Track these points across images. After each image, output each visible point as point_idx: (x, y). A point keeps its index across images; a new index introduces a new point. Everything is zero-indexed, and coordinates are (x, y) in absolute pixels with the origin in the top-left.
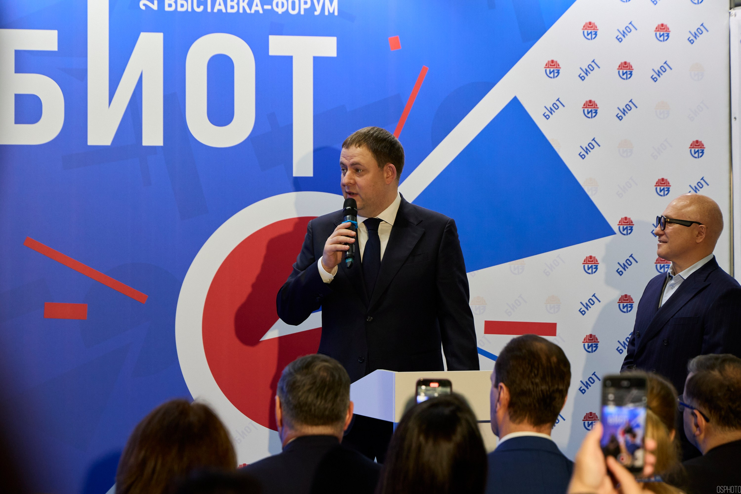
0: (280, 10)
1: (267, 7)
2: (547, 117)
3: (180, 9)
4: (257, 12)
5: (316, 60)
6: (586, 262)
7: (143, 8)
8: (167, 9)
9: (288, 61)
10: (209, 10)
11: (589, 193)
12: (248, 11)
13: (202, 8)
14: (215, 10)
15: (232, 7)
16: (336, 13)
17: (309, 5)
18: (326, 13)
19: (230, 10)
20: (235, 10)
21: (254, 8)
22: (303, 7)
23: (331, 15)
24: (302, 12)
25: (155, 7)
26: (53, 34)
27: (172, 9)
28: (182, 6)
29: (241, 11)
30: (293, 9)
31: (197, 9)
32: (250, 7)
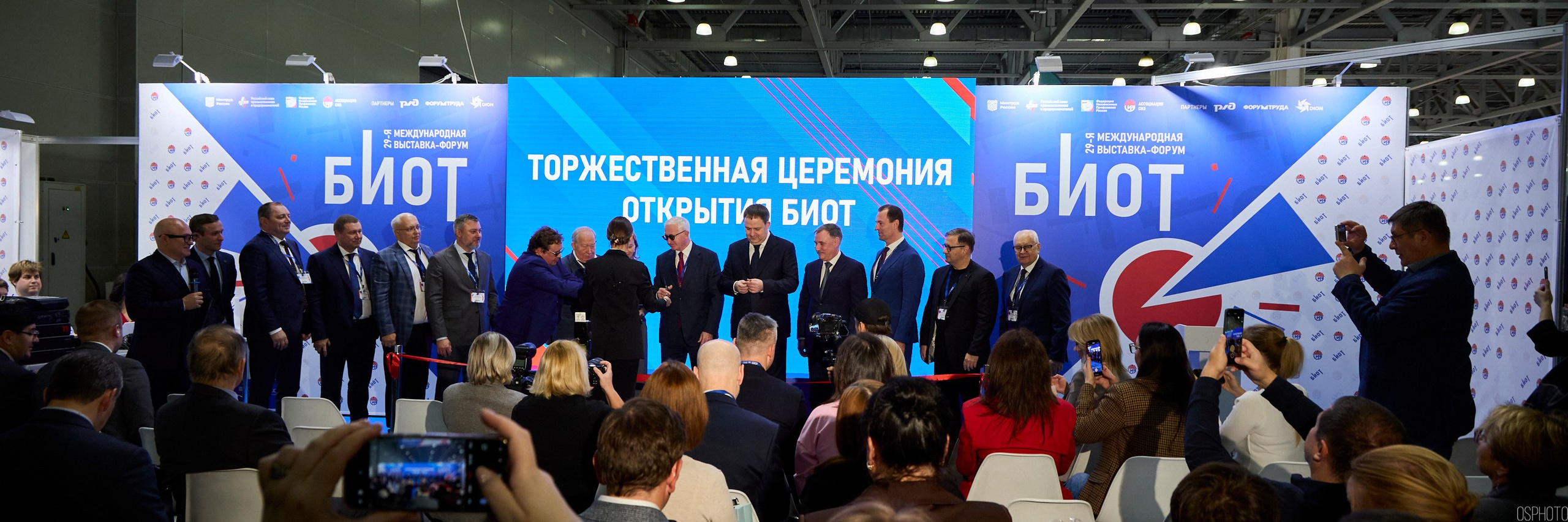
0: (1155, 152)
1: (1148, 151)
2: (1297, 203)
3: (1105, 153)
4: (1143, 153)
5: (1173, 175)
6: (1317, 275)
7: (1087, 152)
8: (1098, 153)
9: (1158, 176)
10: (1119, 153)
11: (1319, 241)
12: (1139, 153)
13: (1116, 152)
14: (1122, 153)
15: (1131, 151)
16: (1184, 153)
17: (1170, 150)
18: (1179, 153)
19: (1129, 153)
20: (1132, 153)
21: (1142, 152)
22: (1167, 150)
23: (1181, 154)
24: (1166, 153)
25: (1093, 152)
26: (1044, 165)
27: (1101, 152)
28: (1106, 151)
29: (1135, 153)
30: (1162, 152)
31: (1113, 153)
32: (1140, 151)
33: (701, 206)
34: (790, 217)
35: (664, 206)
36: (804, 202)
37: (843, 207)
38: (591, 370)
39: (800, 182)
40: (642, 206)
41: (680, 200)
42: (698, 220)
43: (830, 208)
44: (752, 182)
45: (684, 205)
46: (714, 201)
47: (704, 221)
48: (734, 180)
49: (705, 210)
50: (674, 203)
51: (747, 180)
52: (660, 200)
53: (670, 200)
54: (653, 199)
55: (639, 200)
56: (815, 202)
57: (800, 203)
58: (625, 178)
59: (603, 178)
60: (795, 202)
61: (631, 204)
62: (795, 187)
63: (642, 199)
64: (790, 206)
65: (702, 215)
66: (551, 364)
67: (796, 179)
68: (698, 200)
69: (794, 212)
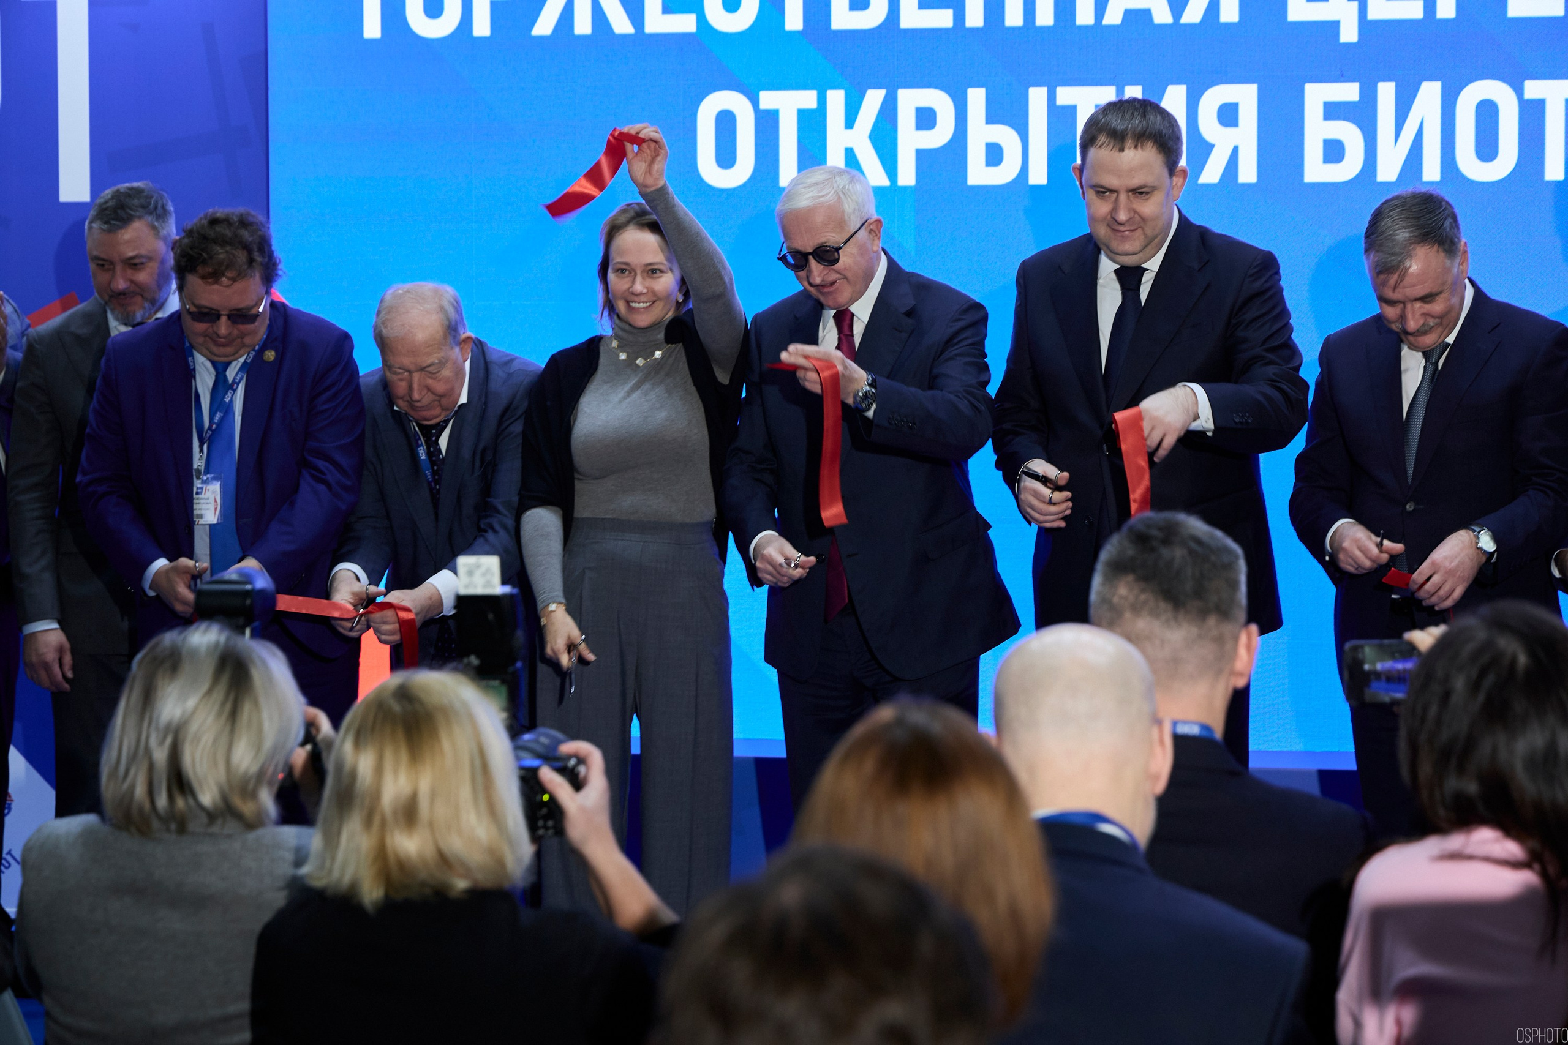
33: (991, 119)
34: (1334, 151)
35: (850, 123)
36: (1386, 92)
37: (1540, 104)
38: (530, 783)
39: (1373, 15)
40: (767, 123)
41: (910, 100)
42: (979, 174)
43: (1487, 112)
44: (1184, 20)
45: (926, 119)
46: (1037, 97)
47: (1004, 174)
48: (1113, 17)
49: (1005, 136)
50: (888, 113)
51: (1162, 15)
52: (836, 99)
53: (874, 99)
54: (808, 99)
55: (755, 102)
56: (1430, 93)
57: (1369, 98)
58: (702, 20)
59: (621, 24)
60: (1348, 92)
61: (726, 122)
62: (1349, 34)
63: (768, 99)
64: (1333, 111)
65: (994, 155)
66: (379, 770)
67: (1355, 5)
68: (977, 97)
69: (1349, 134)
